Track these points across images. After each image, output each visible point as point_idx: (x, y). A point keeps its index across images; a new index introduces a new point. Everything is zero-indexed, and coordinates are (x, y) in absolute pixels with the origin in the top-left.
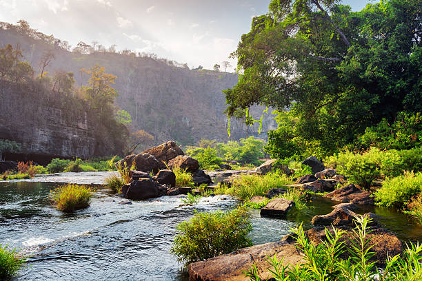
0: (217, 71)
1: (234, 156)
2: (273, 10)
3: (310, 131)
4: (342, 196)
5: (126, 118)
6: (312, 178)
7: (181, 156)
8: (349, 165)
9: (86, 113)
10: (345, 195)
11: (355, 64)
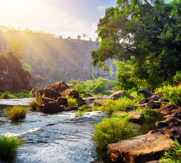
0: (79, 40)
1: (91, 89)
2: (118, 4)
3: (142, 74)
4: (167, 111)
5: (28, 68)
6: (147, 101)
7: (69, 89)
8: (170, 93)
9: (7, 66)
10: (169, 110)
11: (169, 34)
